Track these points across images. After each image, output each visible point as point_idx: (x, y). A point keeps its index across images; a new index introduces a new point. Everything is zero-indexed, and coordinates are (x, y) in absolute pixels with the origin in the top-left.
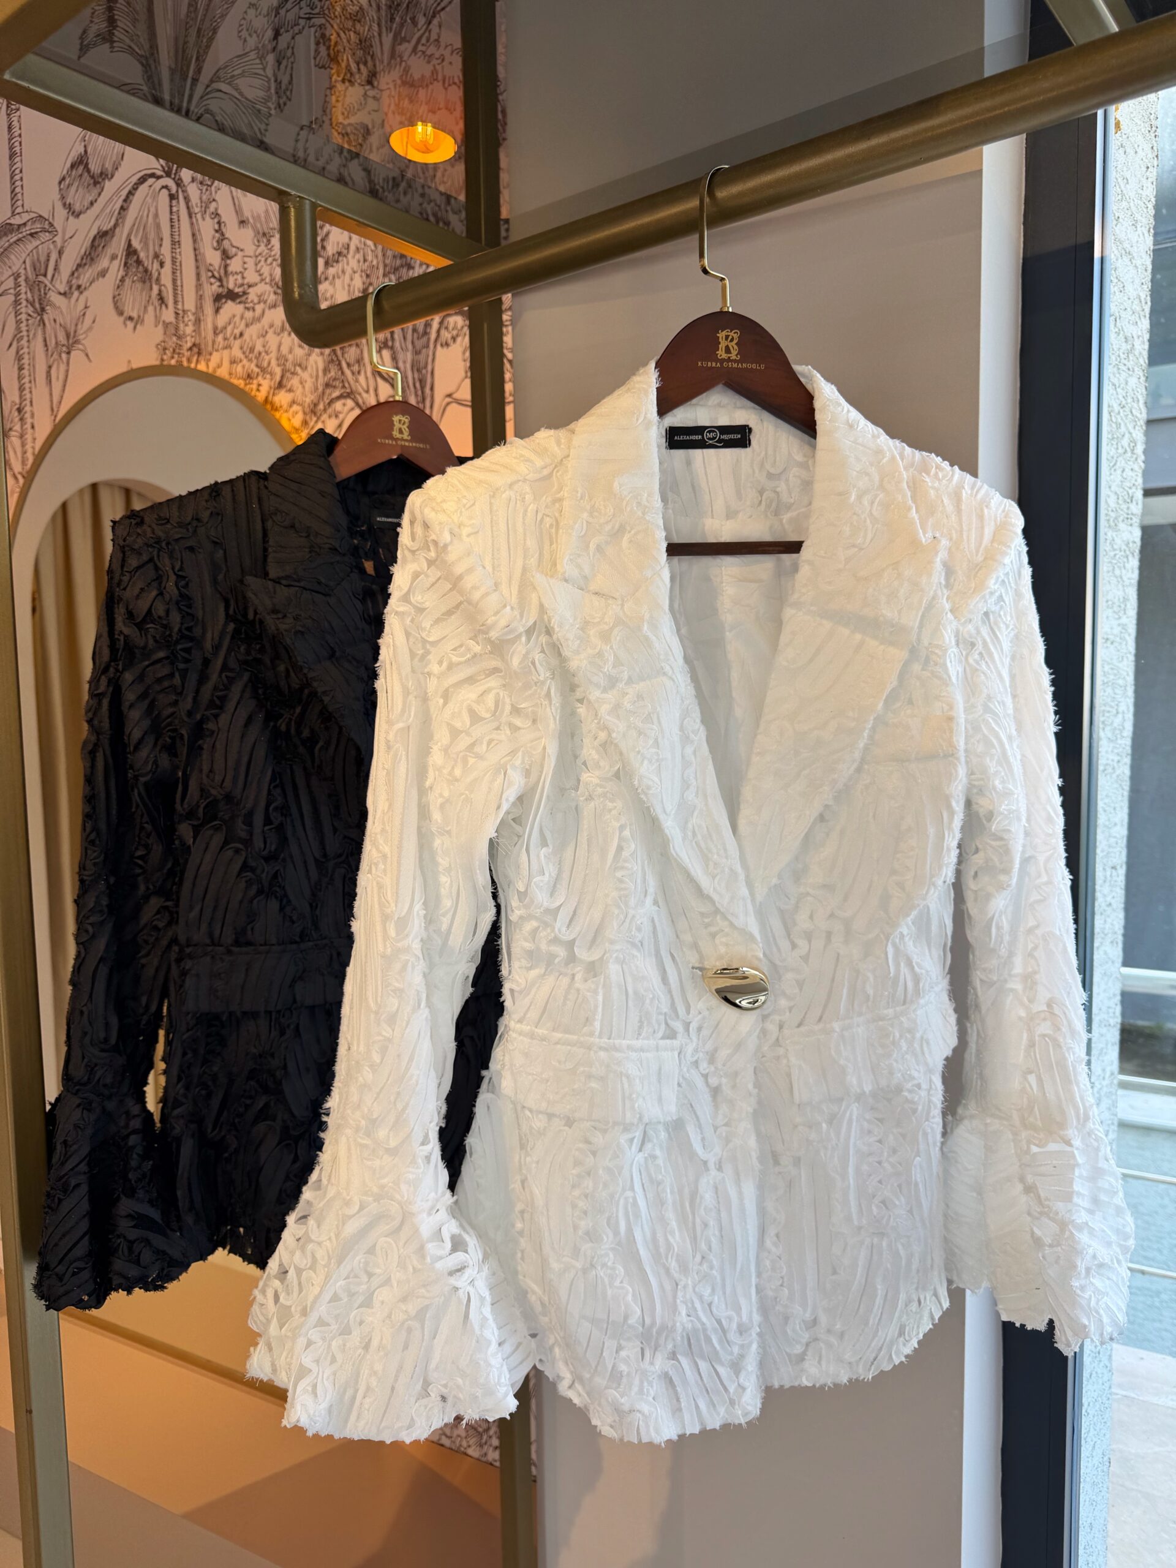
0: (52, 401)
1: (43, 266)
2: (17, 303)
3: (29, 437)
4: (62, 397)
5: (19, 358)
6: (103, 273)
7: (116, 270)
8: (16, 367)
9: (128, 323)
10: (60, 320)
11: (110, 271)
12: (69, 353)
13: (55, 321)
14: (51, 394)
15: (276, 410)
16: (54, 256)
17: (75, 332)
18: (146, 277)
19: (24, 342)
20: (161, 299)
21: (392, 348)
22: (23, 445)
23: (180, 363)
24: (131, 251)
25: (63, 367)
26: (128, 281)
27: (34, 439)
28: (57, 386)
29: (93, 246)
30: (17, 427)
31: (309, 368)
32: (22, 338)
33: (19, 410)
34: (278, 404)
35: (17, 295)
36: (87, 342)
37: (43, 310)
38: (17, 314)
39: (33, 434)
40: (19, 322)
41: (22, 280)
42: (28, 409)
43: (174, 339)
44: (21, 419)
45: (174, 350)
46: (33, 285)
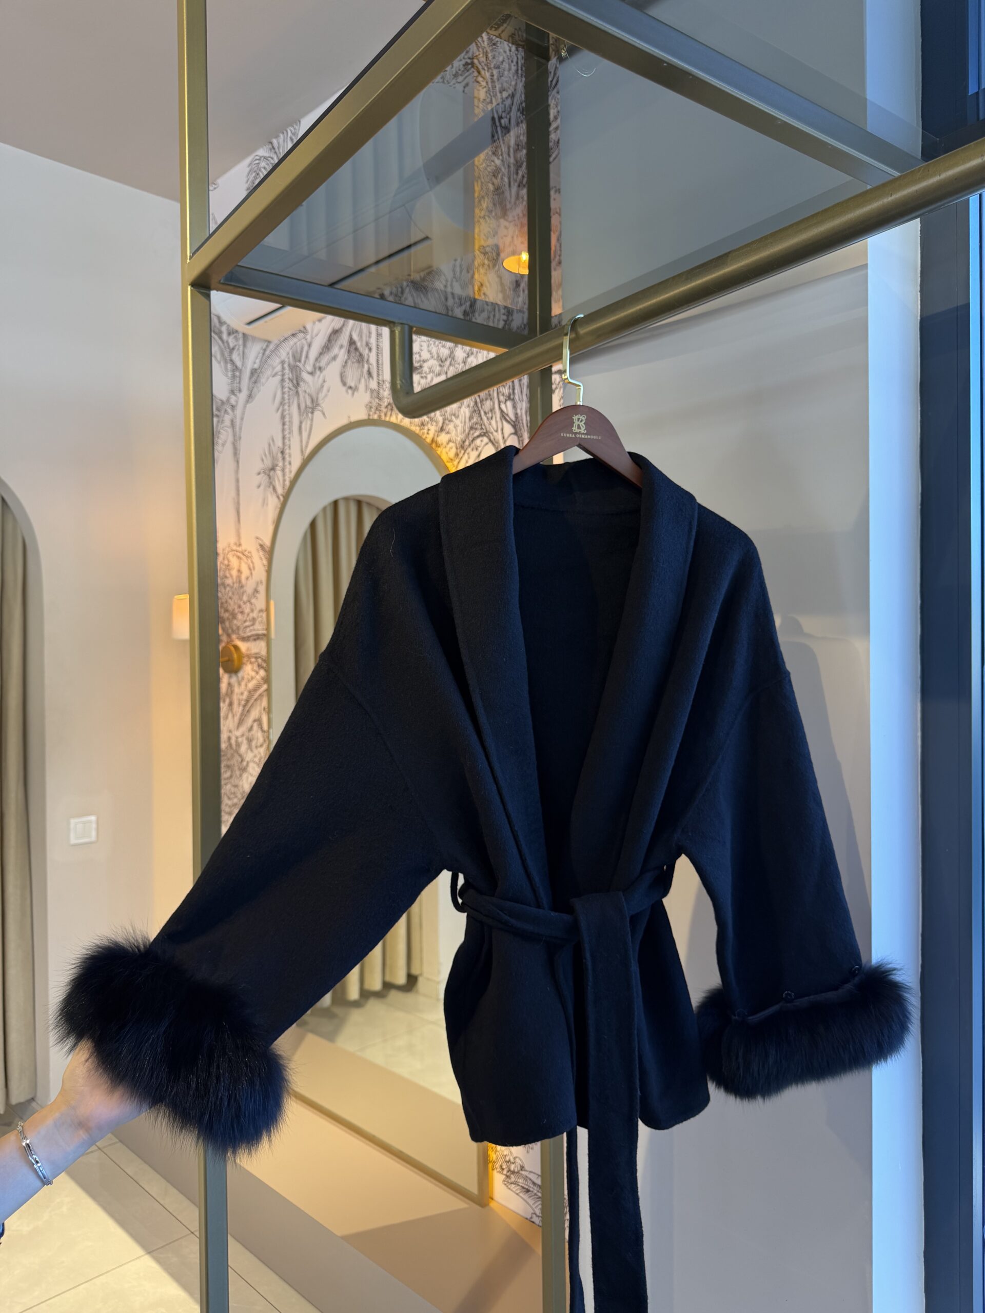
0: (301, 446)
1: (299, 355)
2: (283, 380)
3: (287, 470)
4: (307, 443)
5: (283, 417)
6: (334, 358)
7: (342, 354)
8: (281, 423)
9: (350, 391)
10: (308, 391)
11: (340, 355)
12: (312, 413)
13: (305, 392)
14: (301, 441)
15: (439, 447)
16: (306, 348)
17: (317, 399)
18: (361, 359)
19: (286, 407)
20: (370, 373)
21: (513, 400)
22: (284, 475)
23: (380, 416)
24: (352, 342)
25: (309, 422)
26: (349, 362)
27: (290, 472)
28: (305, 435)
29: (329, 340)
30: (281, 464)
31: (460, 417)
32: (285, 403)
33: (282, 452)
34: (440, 443)
35: (283, 375)
36: (325, 404)
37: (298, 384)
38: (283, 387)
39: (290, 469)
40: (283, 393)
41: (286, 366)
42: (287, 451)
43: (377, 400)
44: (284, 459)
45: (377, 408)
46: (294, 368)
